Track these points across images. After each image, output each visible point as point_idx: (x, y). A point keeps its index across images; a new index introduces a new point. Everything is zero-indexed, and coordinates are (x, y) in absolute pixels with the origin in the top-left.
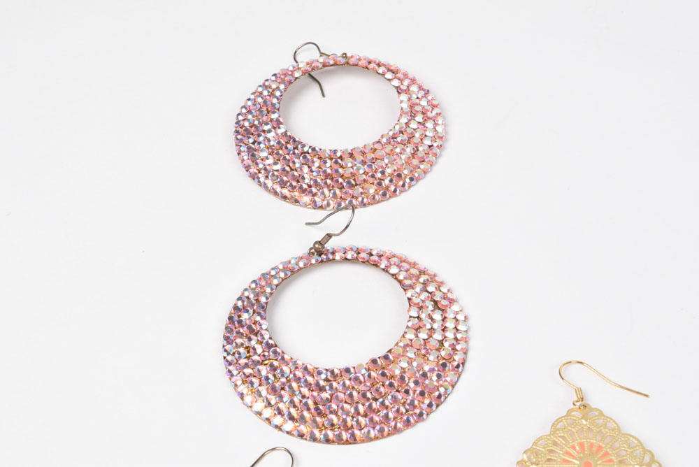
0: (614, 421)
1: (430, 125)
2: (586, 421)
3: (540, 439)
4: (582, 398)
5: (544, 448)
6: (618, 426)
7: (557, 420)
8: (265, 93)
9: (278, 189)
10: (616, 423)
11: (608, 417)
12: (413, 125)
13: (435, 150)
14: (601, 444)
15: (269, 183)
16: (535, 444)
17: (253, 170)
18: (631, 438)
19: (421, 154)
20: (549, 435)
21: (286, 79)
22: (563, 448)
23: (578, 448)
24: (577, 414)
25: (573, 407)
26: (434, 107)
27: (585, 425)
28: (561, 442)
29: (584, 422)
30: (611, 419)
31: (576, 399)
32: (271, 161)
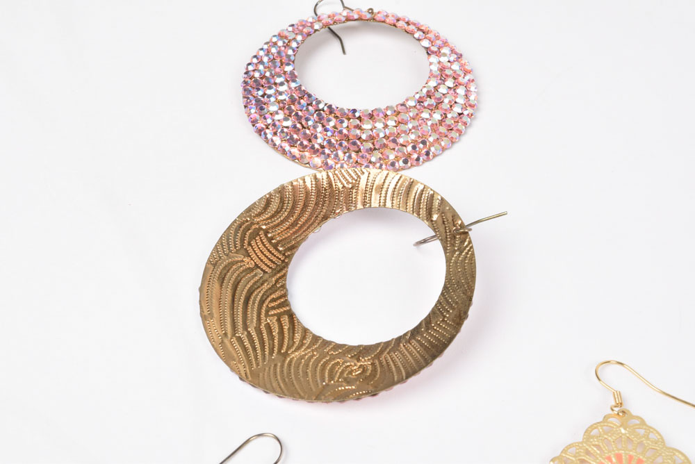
0: (658, 432)
1: (461, 91)
2: (625, 429)
3: (570, 446)
4: (621, 404)
5: (575, 456)
6: (662, 438)
7: (592, 426)
8: (280, 43)
9: (287, 148)
10: (660, 435)
11: (651, 428)
12: (443, 90)
13: (465, 119)
14: (641, 457)
15: (277, 140)
16: (564, 451)
17: (260, 125)
18: (677, 454)
19: (448, 122)
20: (582, 443)
21: (305, 31)
22: (597, 459)
23: (614, 460)
24: (615, 421)
25: (611, 412)
26: (466, 72)
27: (623, 434)
28: (595, 451)
29: (623, 431)
30: (654, 429)
31: (614, 403)
32: (280, 116)
